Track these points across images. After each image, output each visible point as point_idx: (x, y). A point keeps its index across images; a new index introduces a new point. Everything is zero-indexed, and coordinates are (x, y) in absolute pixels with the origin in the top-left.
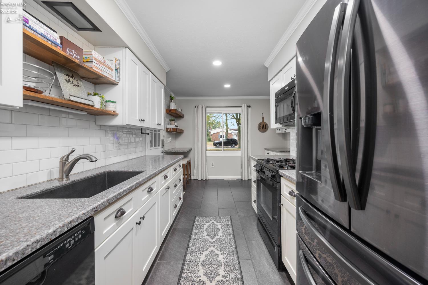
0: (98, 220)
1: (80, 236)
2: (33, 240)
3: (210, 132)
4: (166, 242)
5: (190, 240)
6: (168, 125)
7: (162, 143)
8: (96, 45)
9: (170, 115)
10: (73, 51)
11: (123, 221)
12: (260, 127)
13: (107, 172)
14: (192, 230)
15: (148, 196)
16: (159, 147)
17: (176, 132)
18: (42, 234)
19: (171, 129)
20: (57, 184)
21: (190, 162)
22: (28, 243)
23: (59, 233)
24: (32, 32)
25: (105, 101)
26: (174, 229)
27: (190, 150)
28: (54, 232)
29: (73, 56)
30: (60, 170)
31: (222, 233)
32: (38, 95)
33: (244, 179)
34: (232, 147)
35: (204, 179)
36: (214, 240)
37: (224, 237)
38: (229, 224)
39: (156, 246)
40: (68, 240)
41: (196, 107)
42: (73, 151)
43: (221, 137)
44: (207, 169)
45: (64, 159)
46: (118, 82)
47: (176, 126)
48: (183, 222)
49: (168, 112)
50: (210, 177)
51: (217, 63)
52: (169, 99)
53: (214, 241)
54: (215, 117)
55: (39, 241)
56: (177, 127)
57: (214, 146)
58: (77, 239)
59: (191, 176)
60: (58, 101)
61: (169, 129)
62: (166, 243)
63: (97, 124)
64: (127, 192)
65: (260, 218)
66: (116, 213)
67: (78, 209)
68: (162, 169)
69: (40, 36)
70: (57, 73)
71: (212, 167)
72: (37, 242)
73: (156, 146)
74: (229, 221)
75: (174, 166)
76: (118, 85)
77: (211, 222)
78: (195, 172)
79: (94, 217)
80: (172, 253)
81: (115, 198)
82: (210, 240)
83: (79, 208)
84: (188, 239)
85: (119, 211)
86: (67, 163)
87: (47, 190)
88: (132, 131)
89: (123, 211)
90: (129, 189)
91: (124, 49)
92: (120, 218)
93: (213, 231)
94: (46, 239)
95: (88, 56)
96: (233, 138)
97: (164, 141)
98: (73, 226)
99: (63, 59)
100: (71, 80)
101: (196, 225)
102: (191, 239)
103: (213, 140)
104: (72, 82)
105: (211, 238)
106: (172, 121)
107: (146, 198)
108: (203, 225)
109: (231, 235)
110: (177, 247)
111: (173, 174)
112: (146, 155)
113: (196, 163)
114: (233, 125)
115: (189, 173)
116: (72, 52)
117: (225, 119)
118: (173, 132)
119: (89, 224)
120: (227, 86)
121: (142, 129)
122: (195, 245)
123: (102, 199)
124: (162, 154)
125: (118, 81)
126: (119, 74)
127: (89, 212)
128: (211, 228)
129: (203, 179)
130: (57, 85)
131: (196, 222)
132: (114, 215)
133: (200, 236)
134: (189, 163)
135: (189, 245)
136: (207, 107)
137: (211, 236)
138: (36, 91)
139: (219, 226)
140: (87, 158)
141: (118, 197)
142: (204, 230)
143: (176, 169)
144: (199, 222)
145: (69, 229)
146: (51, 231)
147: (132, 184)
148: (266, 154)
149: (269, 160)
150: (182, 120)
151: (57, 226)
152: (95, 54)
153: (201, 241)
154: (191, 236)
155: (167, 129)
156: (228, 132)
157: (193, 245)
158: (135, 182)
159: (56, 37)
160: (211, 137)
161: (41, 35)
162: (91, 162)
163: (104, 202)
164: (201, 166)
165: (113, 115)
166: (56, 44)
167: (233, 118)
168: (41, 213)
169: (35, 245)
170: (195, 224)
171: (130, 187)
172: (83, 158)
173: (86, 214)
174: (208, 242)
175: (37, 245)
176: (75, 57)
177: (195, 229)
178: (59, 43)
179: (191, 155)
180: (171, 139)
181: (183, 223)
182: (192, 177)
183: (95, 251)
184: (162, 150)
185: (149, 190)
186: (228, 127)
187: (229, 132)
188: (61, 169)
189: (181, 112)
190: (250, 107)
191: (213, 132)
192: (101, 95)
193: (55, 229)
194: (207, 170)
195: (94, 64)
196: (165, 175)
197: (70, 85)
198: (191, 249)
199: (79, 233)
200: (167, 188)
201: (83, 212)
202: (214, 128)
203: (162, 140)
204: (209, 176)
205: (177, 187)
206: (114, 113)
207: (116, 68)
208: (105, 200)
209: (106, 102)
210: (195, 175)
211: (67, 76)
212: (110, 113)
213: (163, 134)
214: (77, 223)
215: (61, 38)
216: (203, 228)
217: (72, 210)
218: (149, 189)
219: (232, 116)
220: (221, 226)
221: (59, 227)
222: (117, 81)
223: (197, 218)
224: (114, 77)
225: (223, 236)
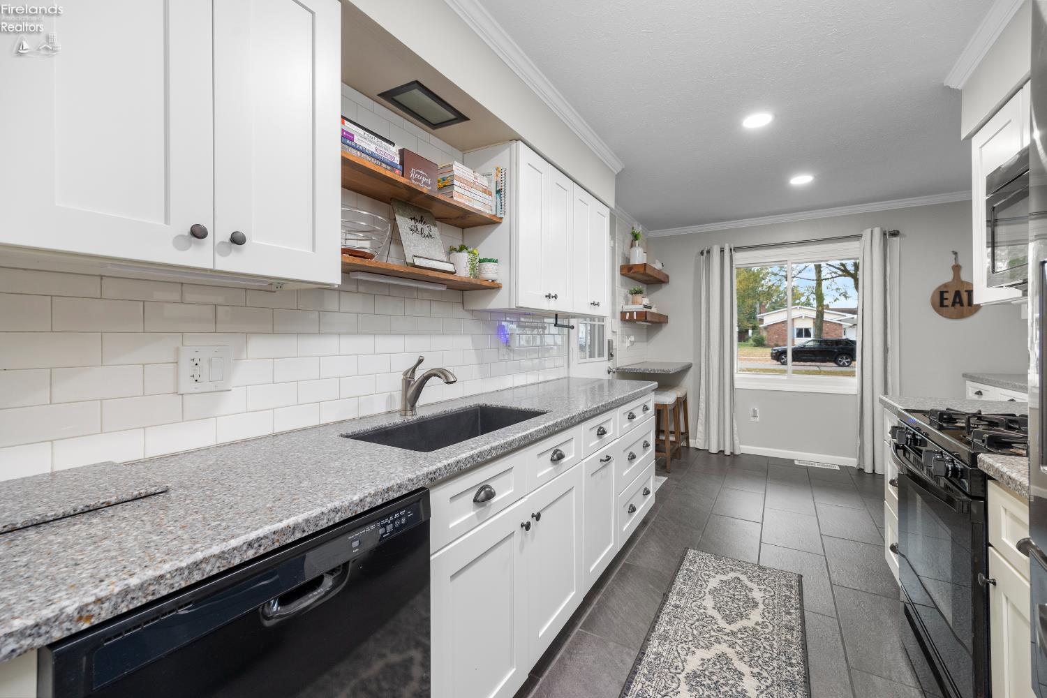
0: (439, 498)
1: (403, 520)
2: (330, 506)
3: (762, 320)
4: (603, 591)
5: (664, 604)
6: (627, 304)
7: (609, 350)
8: (465, 149)
9: (632, 278)
10: (422, 172)
11: (492, 512)
12: (942, 299)
13: (480, 407)
14: (673, 582)
15: (551, 468)
16: (601, 359)
17: (646, 320)
18: (344, 500)
19: (631, 313)
20: (398, 420)
21: (686, 399)
22: (324, 509)
23: (369, 505)
24: (359, 153)
25: (477, 260)
26: (627, 566)
27: (685, 370)
28: (361, 500)
29: (420, 181)
30: (402, 395)
31: (763, 616)
32: (366, 262)
33: (868, 470)
34: (840, 366)
35: (727, 452)
36: (734, 627)
37: (767, 631)
38: (791, 598)
39: (574, 592)
40: (383, 522)
41: (702, 253)
42: (420, 361)
43: (800, 333)
44: (735, 425)
45: (408, 375)
46: (501, 218)
47: (645, 306)
48: (652, 555)
49: (625, 271)
50: (744, 448)
51: (757, 121)
52: (630, 238)
53: (735, 630)
54: (776, 274)
55: (339, 510)
56: (648, 310)
57: (775, 362)
58: (397, 523)
59: (687, 439)
60: (395, 269)
61: (628, 314)
62: (602, 593)
63: (465, 308)
64: (499, 453)
65: (909, 606)
66: (476, 492)
67: (404, 469)
68: (591, 411)
69: (369, 158)
70: (398, 218)
71: (753, 419)
72: (336, 510)
73: (594, 357)
74: (792, 587)
75: (627, 408)
76: (501, 225)
77: (732, 575)
78: (701, 428)
79: (429, 491)
80: (615, 621)
81: (471, 460)
82: (722, 624)
83: (407, 467)
84: (660, 601)
85: (483, 488)
86: (412, 382)
87: (381, 428)
88: (536, 321)
89: (490, 491)
90: (503, 446)
91: (514, 144)
92: (486, 505)
93: (733, 602)
94: (348, 510)
95: (447, 175)
96: (844, 337)
97: (614, 344)
98: (391, 498)
99: (404, 191)
100: (420, 226)
101: (685, 571)
102: (667, 603)
103: (773, 344)
104: (420, 230)
105: (725, 617)
106: (635, 293)
107: (546, 473)
108: (705, 578)
109: (794, 632)
110: (627, 611)
111: (624, 426)
112: (571, 375)
113: (702, 405)
114: (842, 298)
115: (682, 429)
116: (419, 173)
117: (815, 278)
118: (637, 322)
119: (418, 501)
120: (801, 180)
121: (556, 315)
122: (676, 623)
123: (446, 458)
124: (610, 377)
125: (502, 216)
126: (503, 201)
127: (421, 478)
128: (731, 591)
129: (723, 451)
130: (396, 238)
131: (686, 563)
132: (473, 494)
133: (694, 603)
134: (682, 403)
135: (658, 617)
136: (737, 249)
137: (728, 612)
138: (364, 256)
139: (757, 595)
140: (441, 375)
141: (479, 459)
142: (707, 591)
143: (632, 417)
144: (696, 566)
145: (385, 501)
146: (356, 498)
147: (512, 438)
148: (971, 394)
149: (954, 417)
150: (665, 290)
151: (366, 492)
152: (459, 169)
153: (695, 619)
154: (667, 596)
155: (623, 314)
156: (822, 316)
157: (670, 619)
158: (518, 433)
159: (392, 153)
160: (764, 334)
161: (371, 155)
162: (447, 383)
163: (449, 465)
164: (719, 415)
165: (493, 288)
166: (392, 166)
167: (845, 276)
168: (356, 465)
169: (332, 515)
170: (683, 567)
171: (505, 443)
172: (435, 375)
173: (415, 481)
174: (715, 627)
175: (335, 516)
176: (425, 183)
177: (681, 580)
178: (398, 163)
179: (688, 383)
180: (632, 338)
181: (651, 557)
182: (690, 440)
183: (432, 558)
184: (607, 366)
185: (555, 457)
186: (825, 303)
187: (827, 317)
188: (404, 393)
189: (659, 271)
190: (895, 234)
191: (770, 319)
192: (472, 249)
193: (362, 497)
194: (735, 429)
195: (456, 188)
196: (601, 428)
197: (416, 236)
198: (662, 629)
199: (402, 513)
200: (605, 459)
201: (410, 476)
202: (774, 309)
203: (609, 341)
204: (741, 446)
205: (637, 462)
206: (492, 285)
207: (498, 189)
208: (452, 461)
209: (481, 261)
210: (699, 435)
211: (413, 221)
212: (485, 283)
213: (613, 328)
214: (398, 495)
215: (402, 152)
216: (705, 585)
217: (397, 469)
218: (555, 453)
219: (839, 269)
220: (762, 594)
221: (370, 494)
222: (499, 216)
223: (691, 553)
224: (494, 209)
225: (763, 625)
